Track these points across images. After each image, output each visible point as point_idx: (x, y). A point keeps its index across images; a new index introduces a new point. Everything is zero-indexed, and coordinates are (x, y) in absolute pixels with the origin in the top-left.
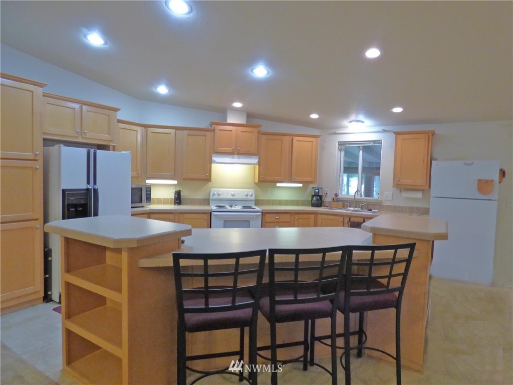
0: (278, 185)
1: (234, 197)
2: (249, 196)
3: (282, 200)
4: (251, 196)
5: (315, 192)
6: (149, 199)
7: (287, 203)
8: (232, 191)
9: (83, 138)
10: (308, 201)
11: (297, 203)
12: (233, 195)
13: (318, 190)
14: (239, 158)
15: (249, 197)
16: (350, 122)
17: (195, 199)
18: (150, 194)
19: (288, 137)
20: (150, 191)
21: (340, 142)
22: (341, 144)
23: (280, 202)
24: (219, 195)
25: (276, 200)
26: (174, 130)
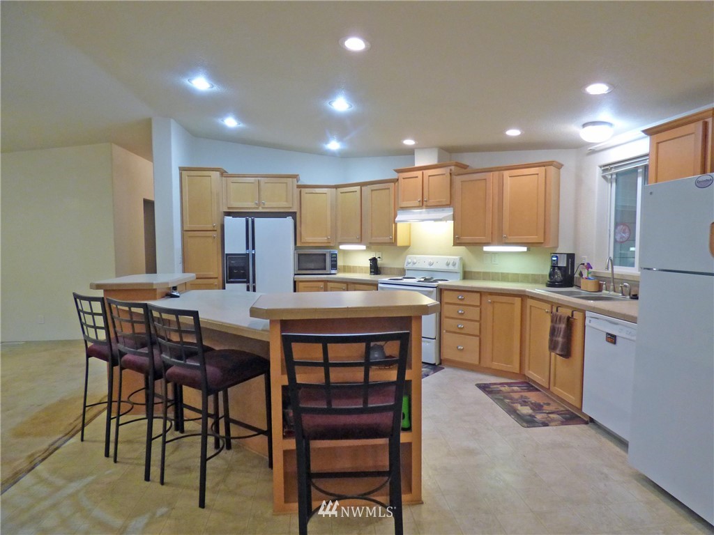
0: (486, 249)
1: (432, 267)
2: (450, 265)
3: (508, 274)
4: (454, 265)
5: (552, 260)
6: (334, 266)
7: (516, 278)
8: (429, 258)
9: (263, 208)
10: (543, 276)
11: (534, 279)
12: (431, 264)
13: (557, 257)
14: (428, 213)
15: (451, 268)
16: (584, 125)
17: (394, 268)
18: (336, 261)
19: (497, 173)
20: (336, 257)
21: (604, 166)
22: (606, 168)
23: (504, 277)
24: (414, 263)
25: (498, 273)
26: (359, 187)
